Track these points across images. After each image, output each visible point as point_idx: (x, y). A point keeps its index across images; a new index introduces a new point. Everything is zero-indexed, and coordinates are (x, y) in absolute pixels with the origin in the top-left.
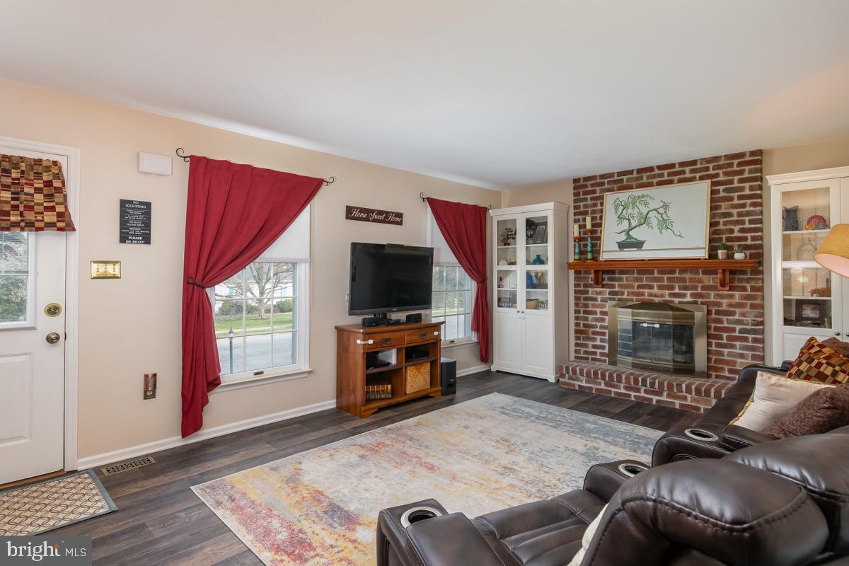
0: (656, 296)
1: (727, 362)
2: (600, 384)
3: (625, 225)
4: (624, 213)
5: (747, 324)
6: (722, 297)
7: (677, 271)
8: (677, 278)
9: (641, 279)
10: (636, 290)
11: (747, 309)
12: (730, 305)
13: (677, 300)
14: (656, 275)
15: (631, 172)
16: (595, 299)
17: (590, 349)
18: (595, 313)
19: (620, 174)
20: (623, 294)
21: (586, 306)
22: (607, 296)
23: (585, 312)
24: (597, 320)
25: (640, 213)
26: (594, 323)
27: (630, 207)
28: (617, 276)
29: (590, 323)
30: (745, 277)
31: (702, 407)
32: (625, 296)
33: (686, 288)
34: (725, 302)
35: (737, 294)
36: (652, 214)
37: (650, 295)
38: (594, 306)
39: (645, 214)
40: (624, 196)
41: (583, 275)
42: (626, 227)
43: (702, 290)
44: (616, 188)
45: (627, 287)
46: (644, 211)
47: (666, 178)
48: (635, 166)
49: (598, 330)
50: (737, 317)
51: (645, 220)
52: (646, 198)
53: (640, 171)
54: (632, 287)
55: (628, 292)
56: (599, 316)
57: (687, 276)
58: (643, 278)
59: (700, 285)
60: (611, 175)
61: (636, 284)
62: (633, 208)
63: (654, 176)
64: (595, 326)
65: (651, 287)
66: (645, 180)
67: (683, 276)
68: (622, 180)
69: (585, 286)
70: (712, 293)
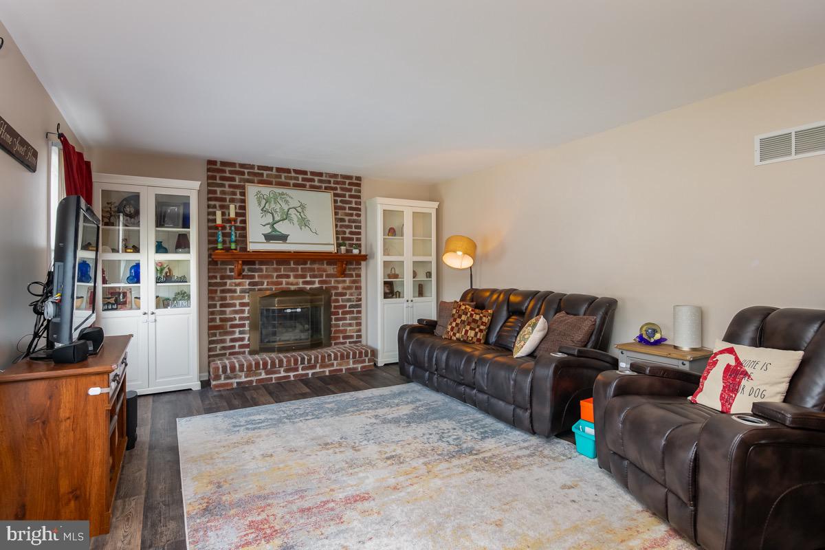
0: (292, 284)
1: (342, 331)
2: (260, 374)
3: (269, 219)
4: (267, 206)
5: (353, 301)
6: (338, 282)
7: (309, 262)
8: (309, 268)
9: (279, 270)
10: (275, 279)
11: (354, 290)
12: (344, 288)
13: (308, 287)
14: (292, 266)
15: (270, 169)
16: (235, 291)
17: (229, 344)
18: (234, 305)
19: (260, 168)
20: (262, 284)
21: (224, 299)
22: (247, 287)
23: (222, 306)
24: (236, 312)
25: (281, 208)
26: (233, 316)
27: (273, 202)
28: (257, 267)
29: (227, 316)
30: (352, 267)
31: (344, 368)
32: (265, 286)
33: (315, 276)
34: (340, 286)
35: (348, 279)
36: (292, 212)
37: (287, 283)
38: (232, 298)
39: (286, 210)
40: (266, 190)
41: (219, 266)
42: (271, 221)
43: (326, 277)
44: (256, 181)
45: (267, 277)
46: (286, 208)
47: (300, 182)
48: (275, 164)
49: (237, 322)
50: (347, 297)
51: (286, 217)
52: (285, 196)
53: (279, 170)
54: (272, 277)
55: (268, 282)
56: (238, 308)
57: (316, 266)
58: (281, 269)
59: (324, 273)
60: (252, 167)
61: (275, 274)
62: (275, 203)
63: (291, 178)
64: (234, 319)
65: (288, 277)
66: (283, 179)
67: (313, 266)
68: (262, 174)
69: (222, 277)
70: (333, 280)
